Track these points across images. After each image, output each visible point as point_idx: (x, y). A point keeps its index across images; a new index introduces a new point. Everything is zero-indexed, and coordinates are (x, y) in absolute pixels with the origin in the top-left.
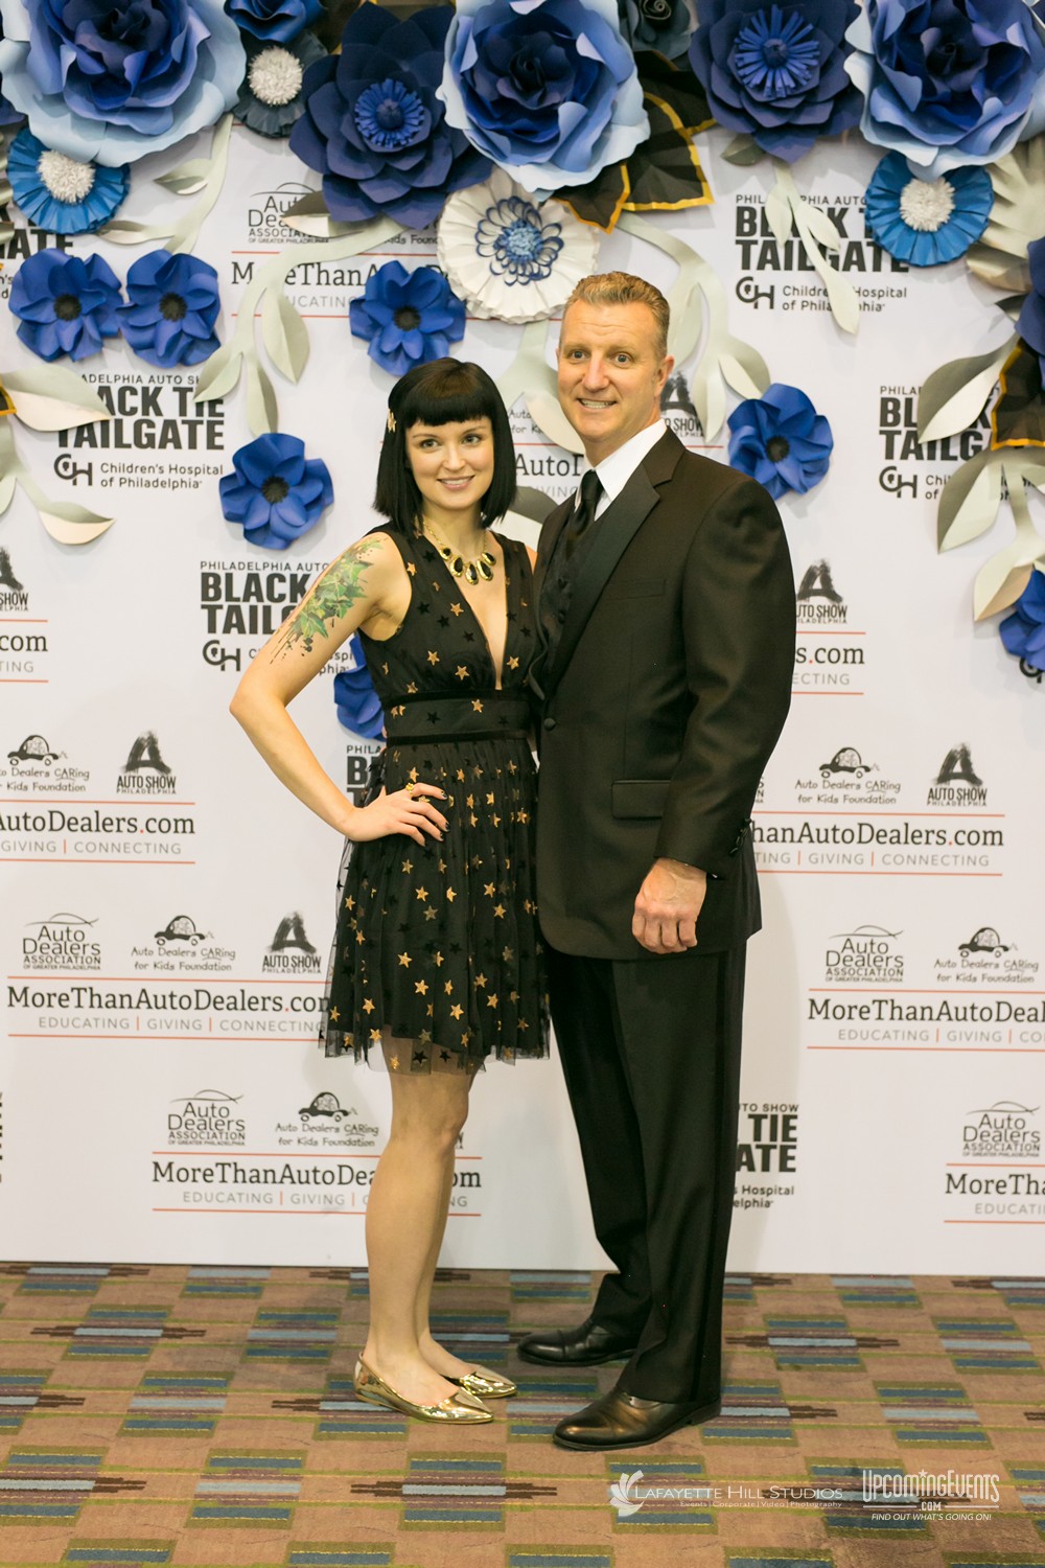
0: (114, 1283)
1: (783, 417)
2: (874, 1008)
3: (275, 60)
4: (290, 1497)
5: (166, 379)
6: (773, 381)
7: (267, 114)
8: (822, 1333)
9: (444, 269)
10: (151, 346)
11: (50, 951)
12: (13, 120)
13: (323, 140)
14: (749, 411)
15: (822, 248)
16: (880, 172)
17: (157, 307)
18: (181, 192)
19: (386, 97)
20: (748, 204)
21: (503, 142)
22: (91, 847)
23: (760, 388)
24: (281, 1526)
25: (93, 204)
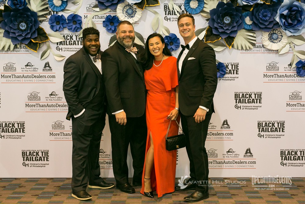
1: (172, 38)
9: (118, 16)
11: (56, 127)
14: (167, 37)
17: (72, 23)
18: (76, 4)
20: (166, 5)
23: (168, 34)
25: (62, 7)
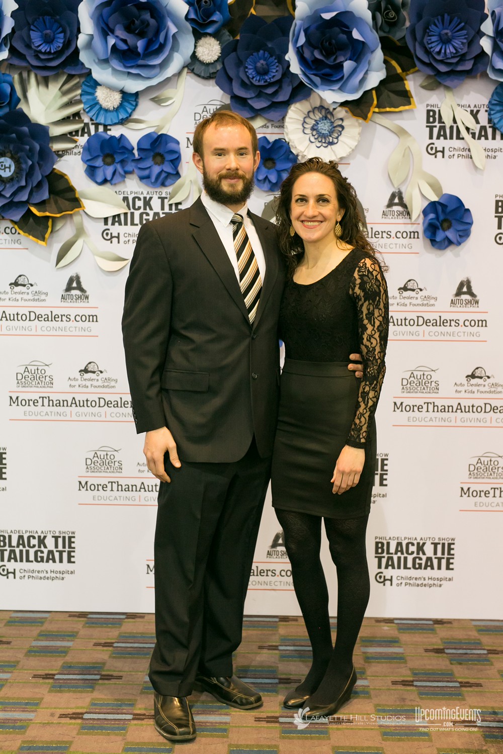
0: (129, 622)
1: (449, 209)
2: (492, 492)
3: (208, 42)
4: (226, 723)
5: (155, 193)
6: (444, 193)
7: (203, 67)
8: (470, 648)
9: (287, 140)
10: (148, 177)
11: (98, 464)
12: (84, 71)
13: (230, 80)
14: (433, 206)
15: (468, 129)
16: (495, 93)
17: (151, 159)
18: (162, 104)
19: (260, 59)
20: (432, 108)
21: (317, 80)
22: (118, 415)
23: (437, 196)
24: (223, 737)
25: (121, 110)
